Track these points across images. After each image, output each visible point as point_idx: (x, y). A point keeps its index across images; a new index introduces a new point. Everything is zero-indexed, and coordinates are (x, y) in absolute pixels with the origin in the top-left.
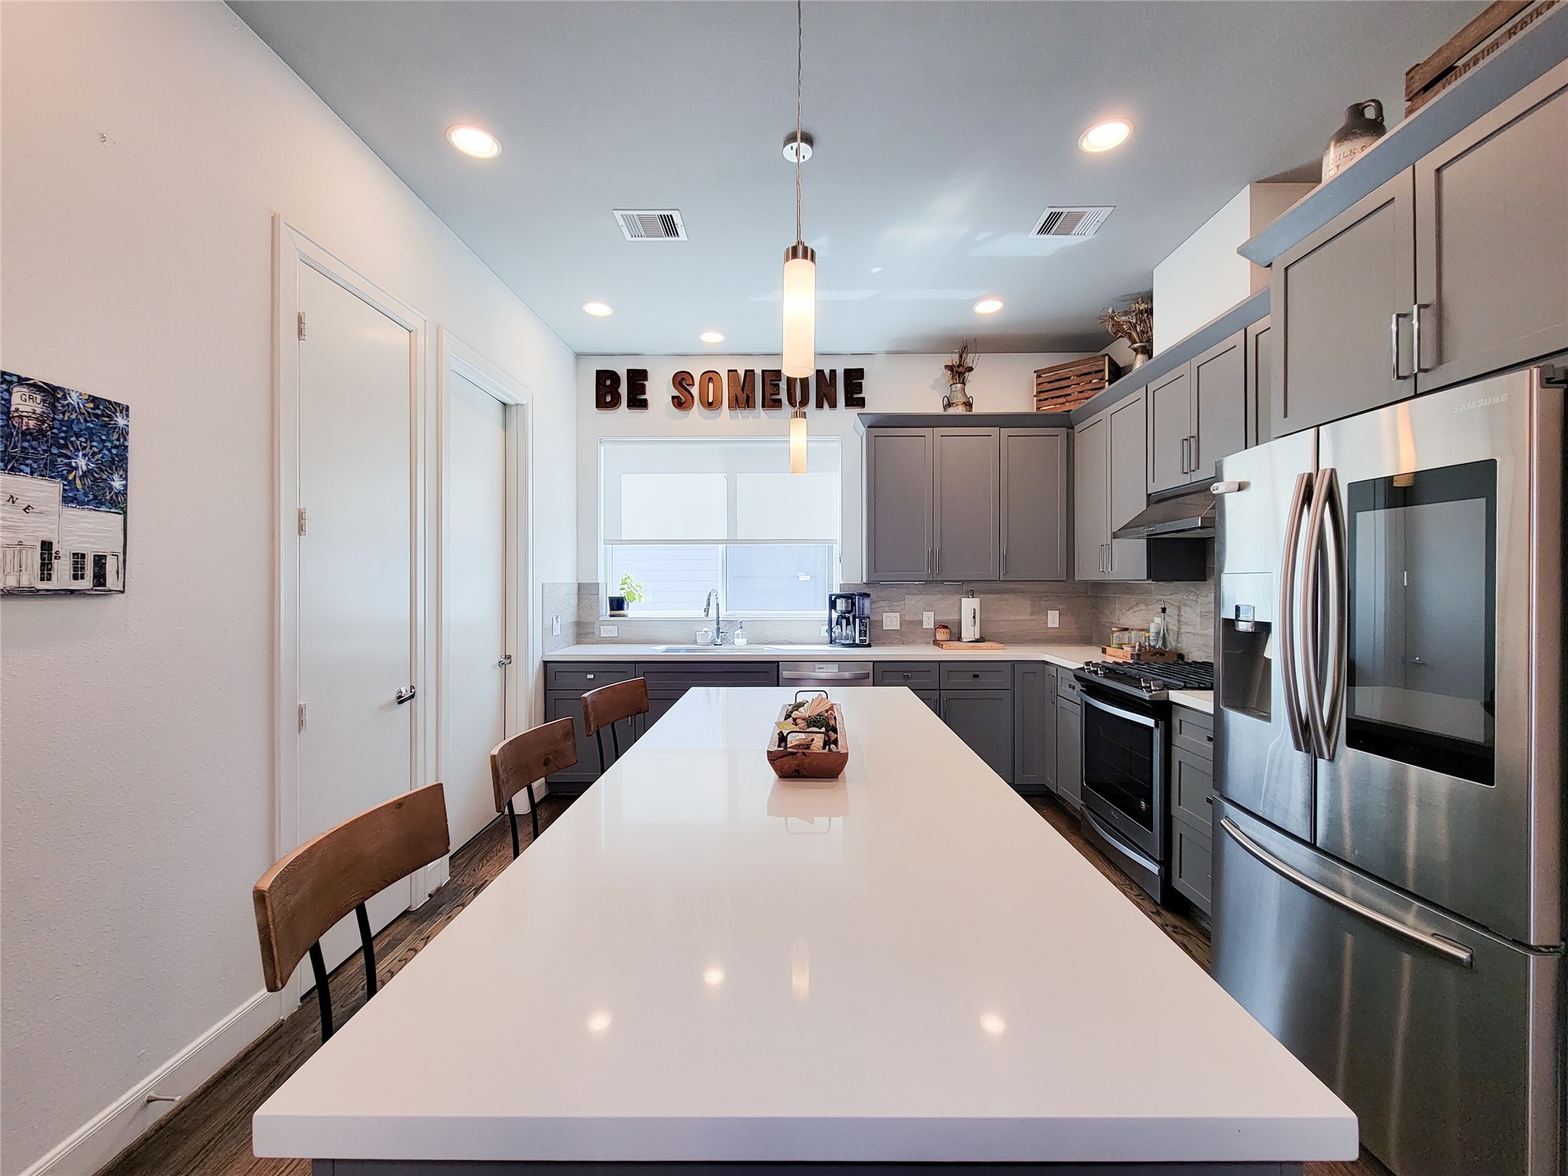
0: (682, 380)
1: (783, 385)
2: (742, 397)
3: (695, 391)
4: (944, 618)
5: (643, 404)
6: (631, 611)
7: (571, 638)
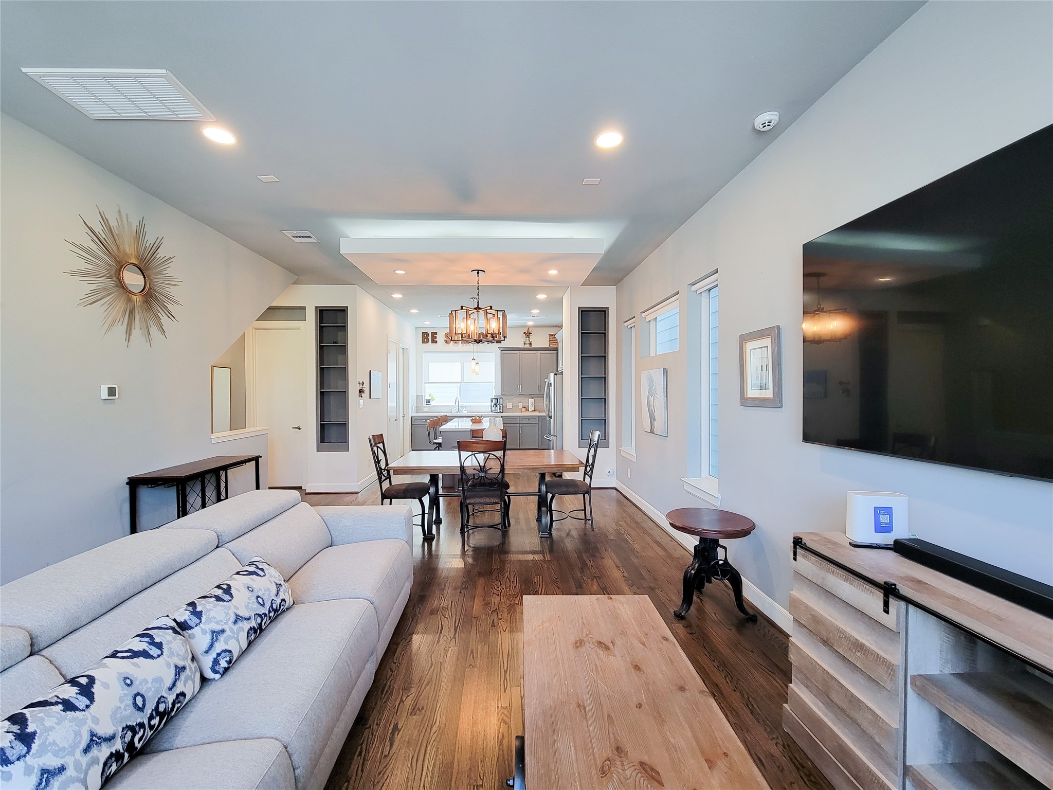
4: (524, 405)
5: (436, 342)
6: (432, 403)
7: (415, 411)
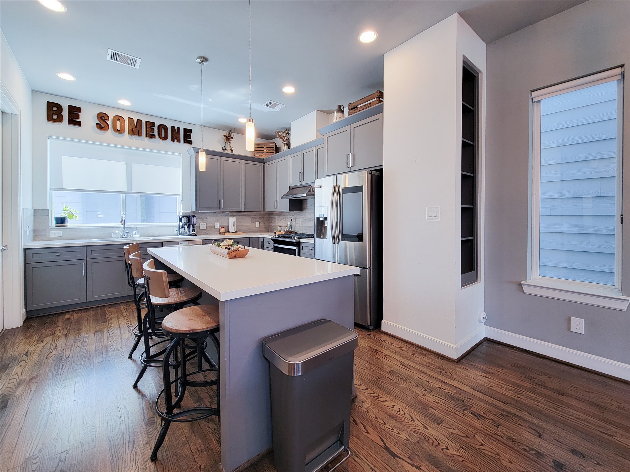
0: (102, 117)
1: (156, 129)
2: (136, 131)
3: (110, 122)
4: (223, 225)
5: (79, 124)
7: (32, 238)
